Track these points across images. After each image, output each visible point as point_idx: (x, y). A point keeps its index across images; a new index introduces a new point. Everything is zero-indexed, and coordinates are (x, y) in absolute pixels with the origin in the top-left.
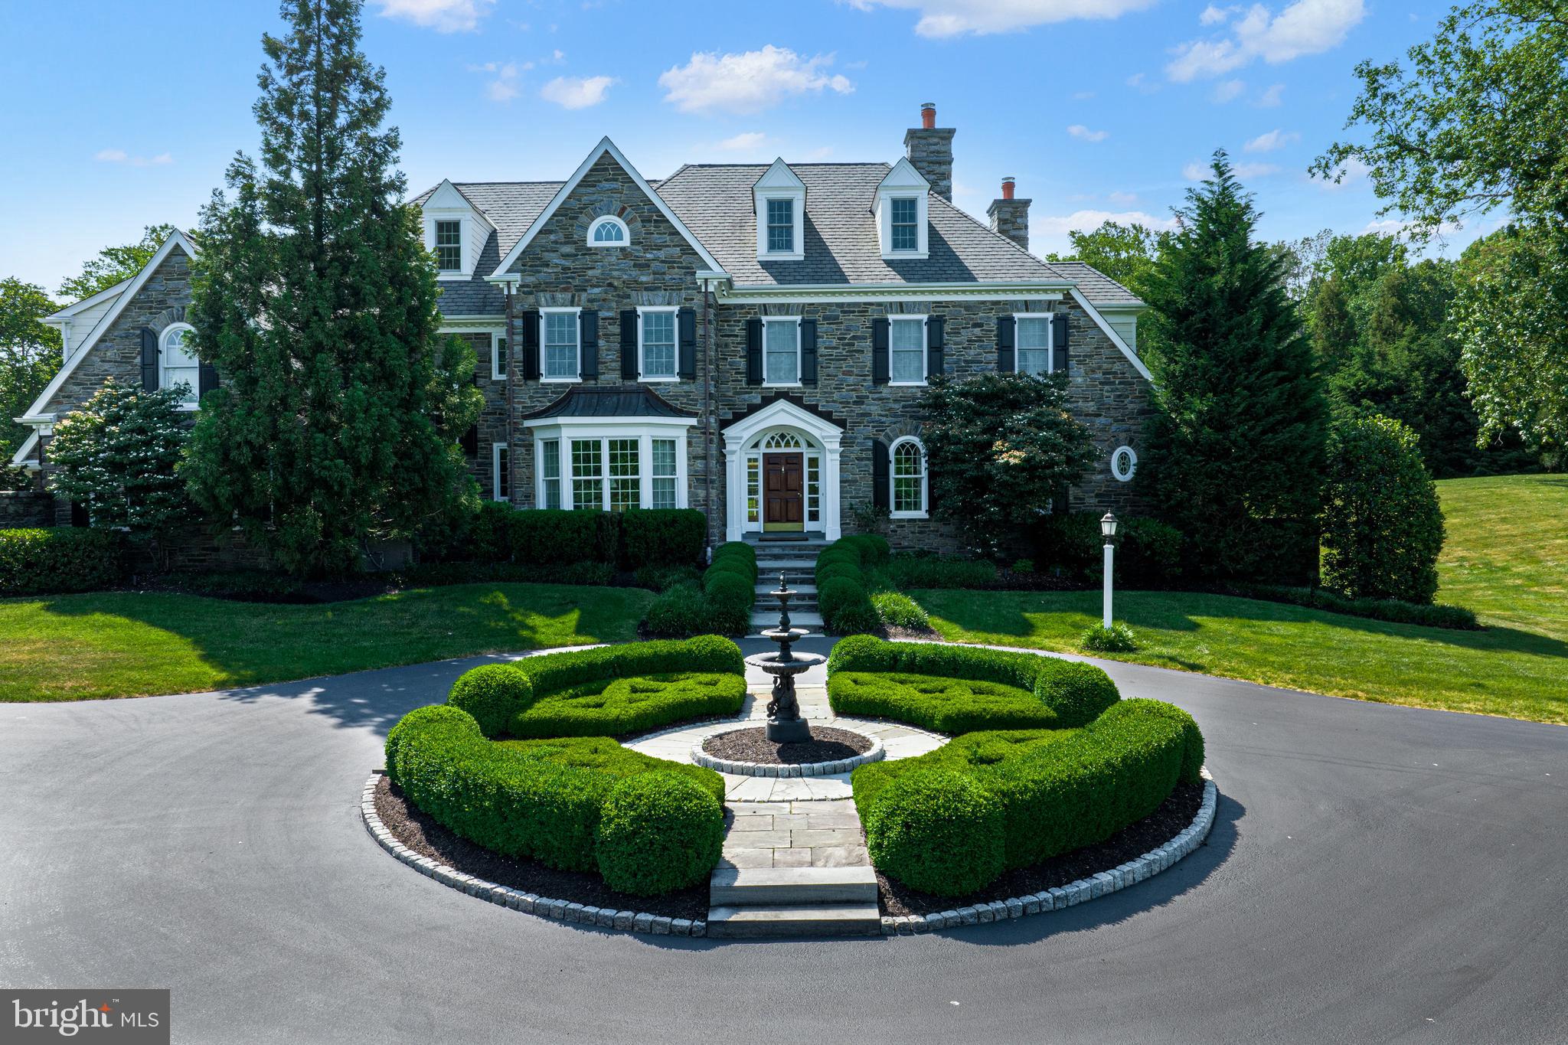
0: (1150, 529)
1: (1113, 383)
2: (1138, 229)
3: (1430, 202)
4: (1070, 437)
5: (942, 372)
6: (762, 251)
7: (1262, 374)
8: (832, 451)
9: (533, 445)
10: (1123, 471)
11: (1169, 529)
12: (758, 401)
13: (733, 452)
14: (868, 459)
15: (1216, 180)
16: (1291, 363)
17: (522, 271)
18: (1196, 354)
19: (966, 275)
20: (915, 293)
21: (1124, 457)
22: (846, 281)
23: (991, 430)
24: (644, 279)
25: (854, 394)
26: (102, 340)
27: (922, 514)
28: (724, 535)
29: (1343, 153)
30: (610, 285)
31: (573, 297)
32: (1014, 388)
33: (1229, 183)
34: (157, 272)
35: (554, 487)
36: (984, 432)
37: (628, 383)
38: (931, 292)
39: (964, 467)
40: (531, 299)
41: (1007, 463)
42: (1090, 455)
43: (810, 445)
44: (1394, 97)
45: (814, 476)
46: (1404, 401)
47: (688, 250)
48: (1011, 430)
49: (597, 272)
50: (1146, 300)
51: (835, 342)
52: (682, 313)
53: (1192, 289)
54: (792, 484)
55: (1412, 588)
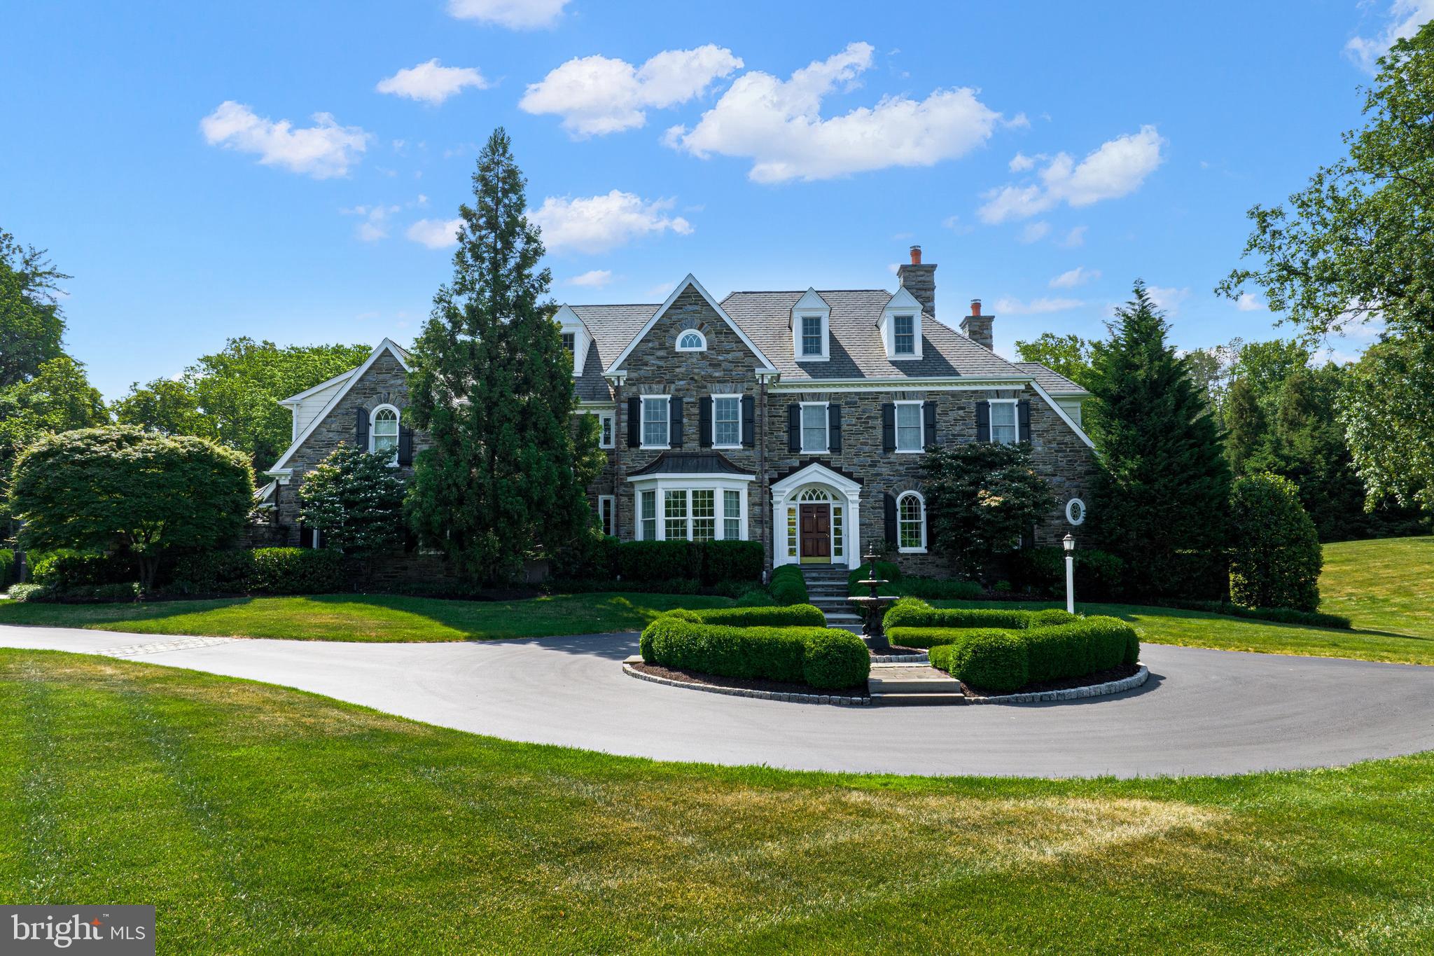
0: (1097, 557)
1: (1065, 451)
2: (1074, 339)
3: (1317, 315)
4: (1035, 487)
5: (935, 441)
6: (799, 355)
7: (1178, 441)
8: (853, 502)
9: (633, 495)
10: (1075, 517)
11: (1112, 557)
12: (797, 464)
13: (778, 503)
14: (881, 508)
15: (1137, 301)
16: (1199, 433)
17: (628, 369)
18: (1126, 427)
19: (952, 372)
20: (914, 384)
21: (1075, 507)
22: (862, 376)
23: (976, 484)
24: (717, 374)
25: (869, 459)
26: (329, 416)
27: (922, 549)
28: (772, 565)
29: (1241, 277)
30: (692, 379)
31: (665, 387)
32: (992, 453)
33: (1146, 303)
34: (370, 368)
35: (650, 526)
36: (971, 484)
37: (705, 450)
38: (926, 384)
39: (956, 510)
40: (634, 389)
41: (989, 505)
42: (1049, 501)
43: (835, 498)
44: (1280, 233)
45: (838, 522)
46: (1311, 480)
47: (749, 354)
48: (991, 483)
49: (682, 370)
50: (1088, 389)
51: (854, 421)
52: (745, 399)
53: (1122, 380)
54: (822, 527)
55: (1299, 600)
